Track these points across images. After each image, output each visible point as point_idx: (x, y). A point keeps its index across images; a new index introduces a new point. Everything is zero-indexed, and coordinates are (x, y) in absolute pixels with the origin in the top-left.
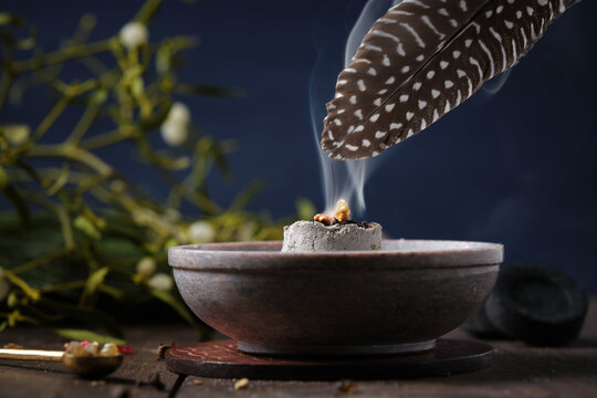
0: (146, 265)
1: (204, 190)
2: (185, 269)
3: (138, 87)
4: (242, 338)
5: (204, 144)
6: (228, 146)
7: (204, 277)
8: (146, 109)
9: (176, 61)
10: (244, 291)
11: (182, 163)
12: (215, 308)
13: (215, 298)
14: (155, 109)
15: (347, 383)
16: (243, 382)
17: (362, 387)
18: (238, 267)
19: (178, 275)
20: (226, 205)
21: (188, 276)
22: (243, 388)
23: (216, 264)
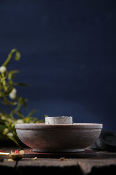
0: (6, 130)
1: (20, 112)
2: (20, 129)
3: (4, 83)
4: (34, 147)
5: (20, 99)
6: (26, 100)
7: (25, 131)
8: (6, 89)
9: (13, 76)
10: (36, 135)
11: (15, 103)
12: (28, 139)
13: (28, 137)
14: (8, 89)
15: (63, 158)
16: (36, 158)
17: (67, 159)
18: (34, 128)
19: (17, 131)
20: (26, 116)
21: (21, 131)
22: (36, 160)
23: (28, 127)
